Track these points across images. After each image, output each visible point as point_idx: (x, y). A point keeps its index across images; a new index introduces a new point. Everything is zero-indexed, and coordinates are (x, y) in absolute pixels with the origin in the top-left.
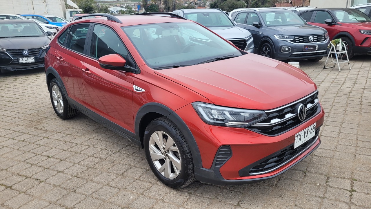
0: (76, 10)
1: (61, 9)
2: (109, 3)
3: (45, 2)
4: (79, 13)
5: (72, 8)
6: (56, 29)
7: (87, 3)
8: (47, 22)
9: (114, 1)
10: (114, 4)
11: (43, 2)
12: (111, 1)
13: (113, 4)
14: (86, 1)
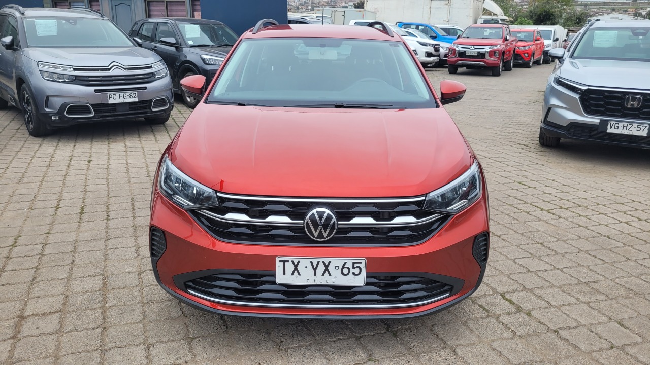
0: (495, 18)
1: (471, 15)
2: (613, 6)
3: (449, 4)
4: (500, 22)
5: (490, 13)
6: (432, 48)
7: (545, 6)
8: (434, 35)
9: (623, 3)
10: (622, 8)
11: (447, 4)
12: (619, 3)
13: (620, 8)
14: (544, 3)
